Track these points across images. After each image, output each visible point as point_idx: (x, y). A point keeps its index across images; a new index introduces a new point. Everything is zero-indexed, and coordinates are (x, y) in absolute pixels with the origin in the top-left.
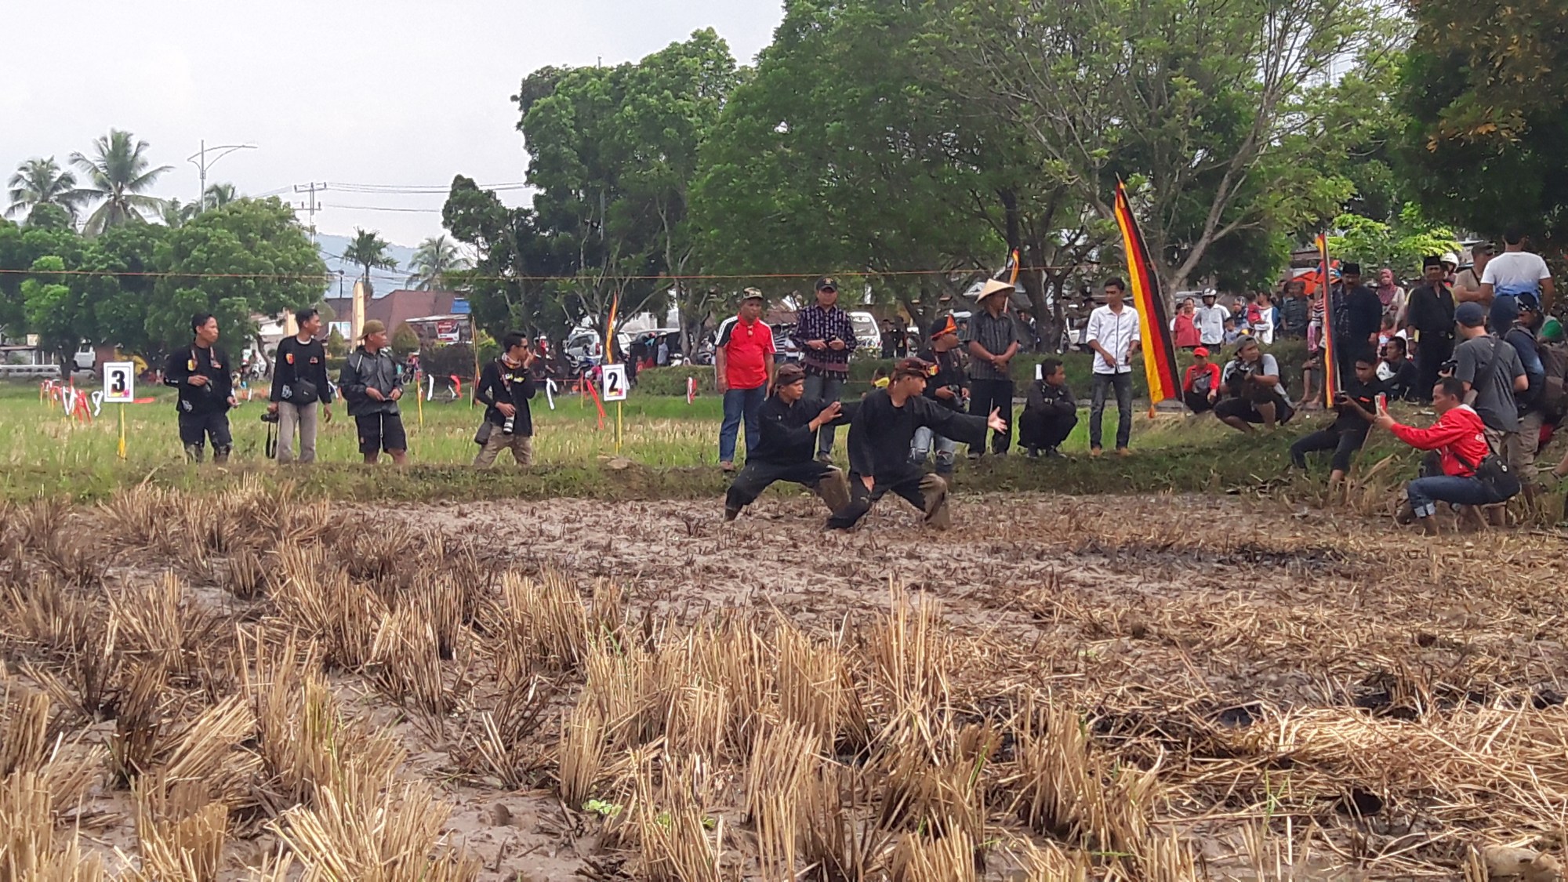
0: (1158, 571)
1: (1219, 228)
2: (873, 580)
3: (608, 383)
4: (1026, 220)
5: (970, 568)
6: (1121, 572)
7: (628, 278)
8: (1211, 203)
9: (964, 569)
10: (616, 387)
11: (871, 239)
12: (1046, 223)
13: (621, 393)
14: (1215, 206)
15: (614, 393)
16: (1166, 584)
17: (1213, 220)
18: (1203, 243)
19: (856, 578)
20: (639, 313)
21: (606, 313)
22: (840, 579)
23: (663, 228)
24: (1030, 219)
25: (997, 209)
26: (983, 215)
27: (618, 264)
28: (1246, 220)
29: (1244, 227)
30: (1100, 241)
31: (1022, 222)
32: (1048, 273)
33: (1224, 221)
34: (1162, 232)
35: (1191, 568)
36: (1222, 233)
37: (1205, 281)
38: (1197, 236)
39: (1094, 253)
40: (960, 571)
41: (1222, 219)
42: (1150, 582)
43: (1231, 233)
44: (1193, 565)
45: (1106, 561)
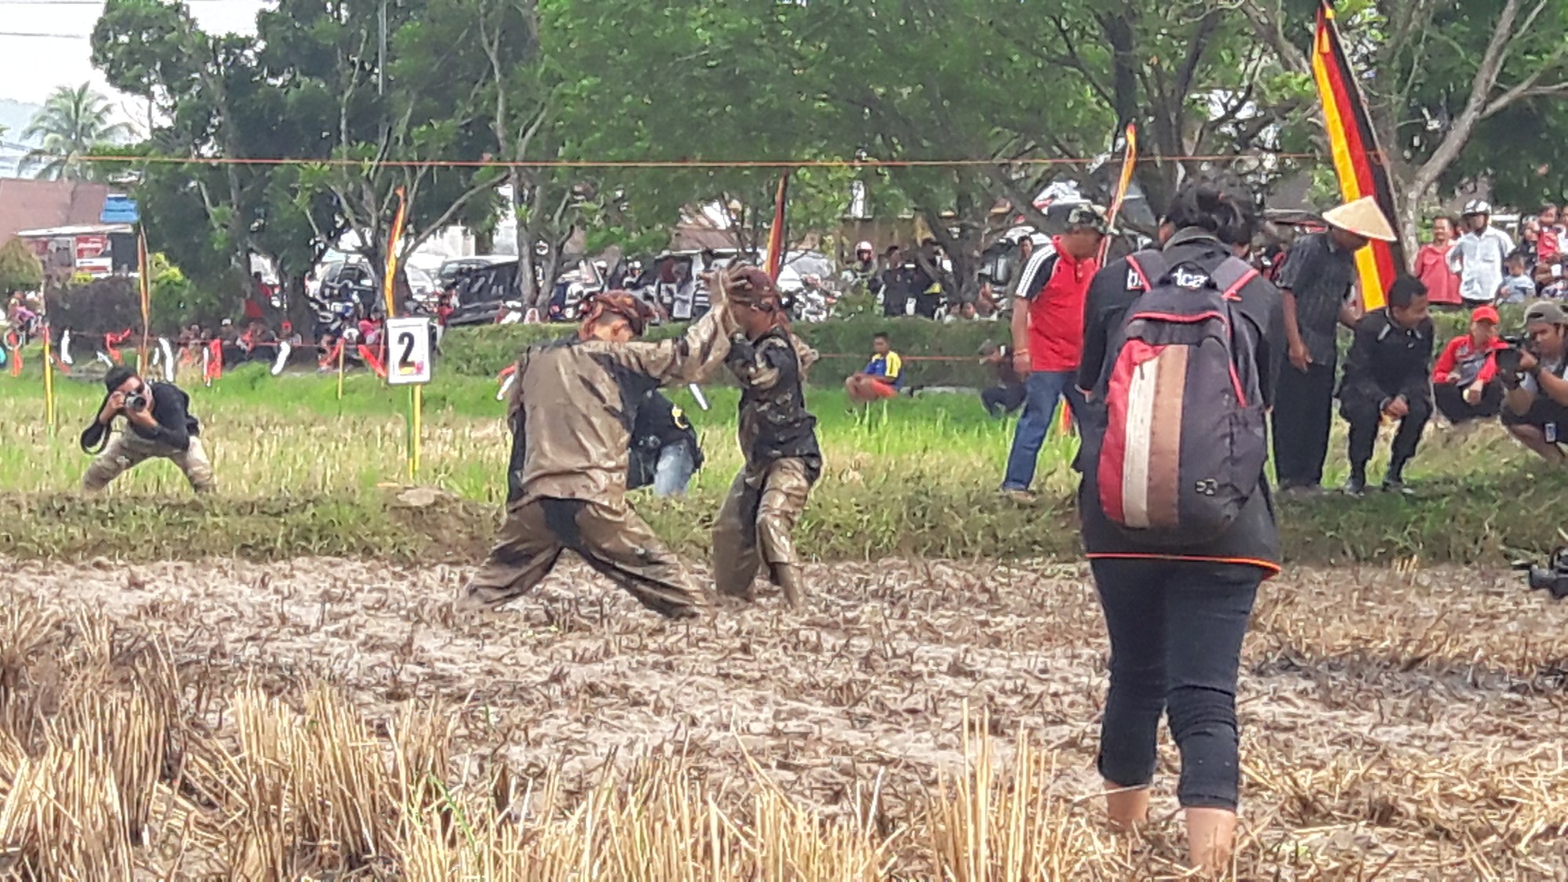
0: (1405, 703)
1: (1496, 92)
2: (892, 713)
3: (396, 351)
4: (1148, 70)
5: (1066, 693)
6: (1339, 706)
7: (427, 164)
8: (1482, 45)
9: (1055, 695)
10: (410, 359)
11: (869, 100)
12: (1186, 79)
13: (419, 369)
14: (1491, 51)
15: (407, 370)
16: (1420, 727)
17: (1487, 77)
18: (1469, 117)
19: (860, 709)
20: (444, 226)
21: (385, 226)
22: (832, 710)
23: (491, 74)
24: (1156, 69)
25: (1098, 52)
26: (1073, 59)
27: (408, 141)
28: (1546, 79)
29: (1542, 90)
30: (1284, 110)
31: (1142, 74)
32: (1186, 168)
33: (1506, 79)
34: (1395, 98)
35: (1463, 700)
36: (1502, 101)
37: (1470, 187)
38: (1455, 107)
39: (1269, 134)
40: (1048, 700)
41: (1502, 76)
42: (1391, 724)
43: (1518, 101)
44: (1466, 694)
45: (1310, 685)
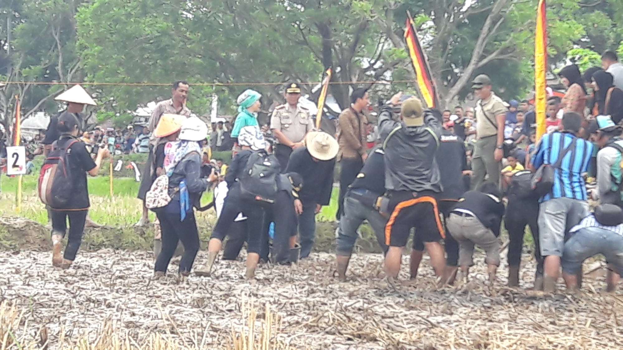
3: (11, 160)
4: (337, 47)
7: (29, 83)
10: (17, 164)
12: (353, 50)
13: (21, 169)
14: (480, 40)
15: (16, 169)
17: (478, 50)
18: (470, 68)
20: (35, 112)
21: (10, 111)
23: (56, 46)
24: (340, 46)
25: (315, 39)
26: (305, 42)
28: (502, 53)
29: (501, 57)
30: (394, 64)
31: (335, 49)
33: (486, 52)
34: (440, 59)
36: (485, 61)
38: (465, 63)
39: (388, 74)
43: (491, 61)
